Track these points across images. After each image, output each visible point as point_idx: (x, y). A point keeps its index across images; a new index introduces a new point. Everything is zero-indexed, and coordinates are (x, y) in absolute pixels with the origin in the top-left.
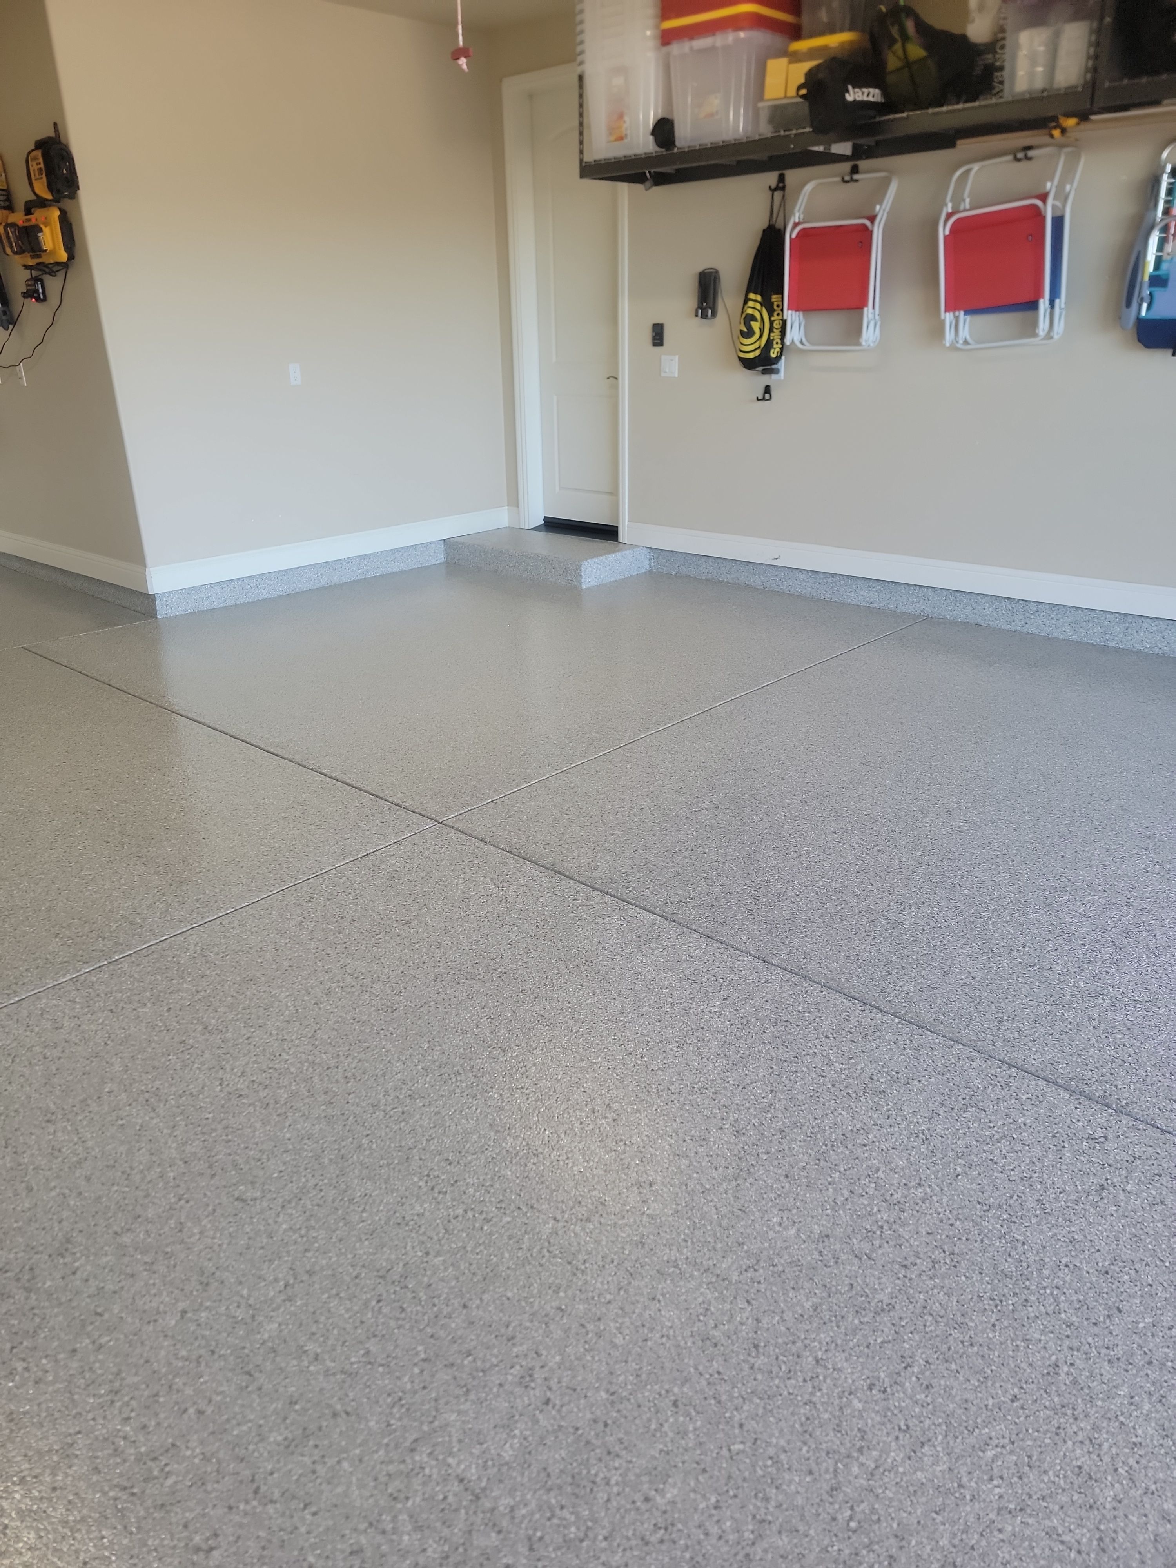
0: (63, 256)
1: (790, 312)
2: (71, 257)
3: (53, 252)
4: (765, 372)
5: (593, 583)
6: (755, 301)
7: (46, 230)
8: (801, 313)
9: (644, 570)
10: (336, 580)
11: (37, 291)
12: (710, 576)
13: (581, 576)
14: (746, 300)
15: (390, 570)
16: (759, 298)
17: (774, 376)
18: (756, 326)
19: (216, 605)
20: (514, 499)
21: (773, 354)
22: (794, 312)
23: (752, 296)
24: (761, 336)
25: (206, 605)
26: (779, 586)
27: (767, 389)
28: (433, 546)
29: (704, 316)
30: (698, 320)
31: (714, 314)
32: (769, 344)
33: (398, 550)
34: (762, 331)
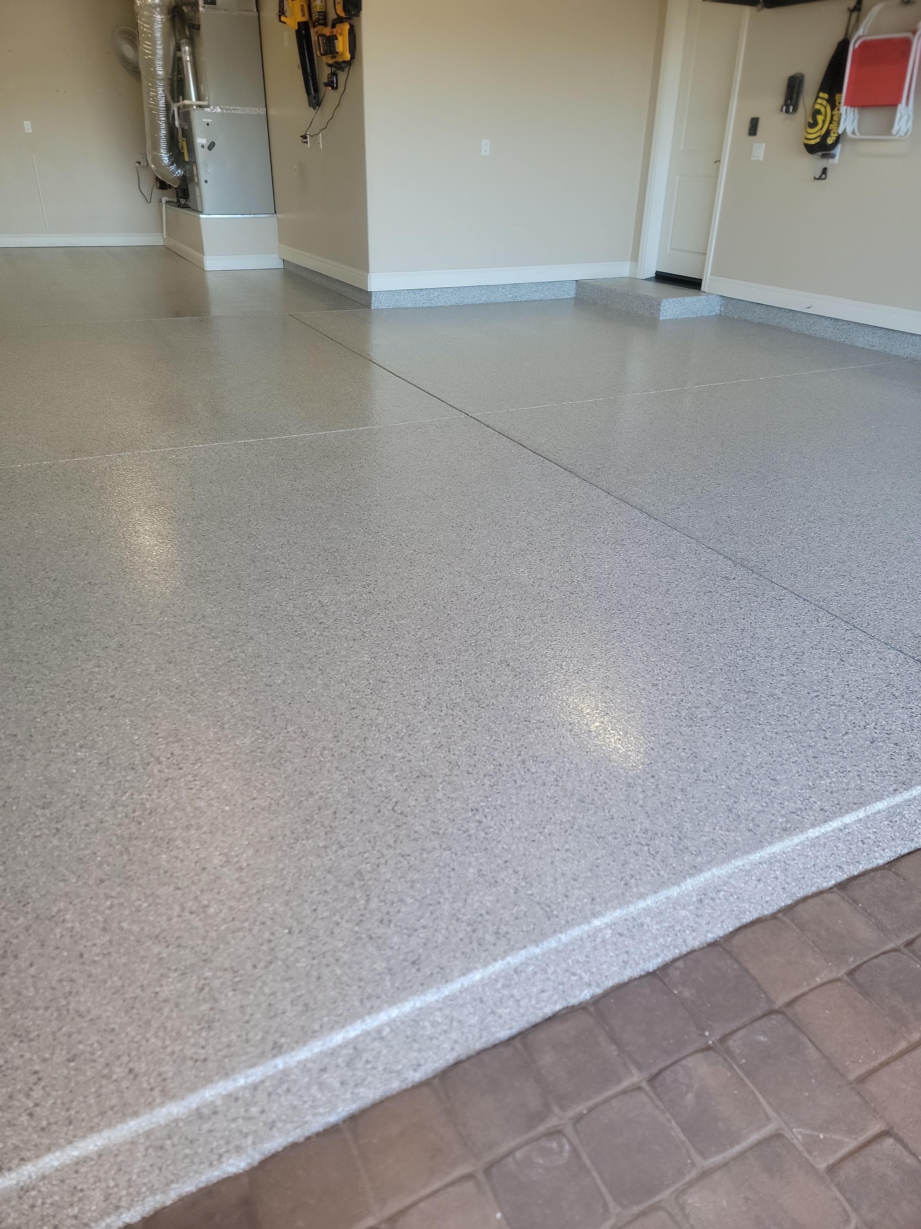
0: (348, 57)
1: (845, 107)
2: (353, 57)
3: (342, 54)
4: (823, 156)
5: (669, 317)
6: (823, 98)
7: (340, 38)
8: (856, 110)
9: (714, 314)
10: (492, 300)
11: (333, 82)
12: (760, 321)
13: (660, 310)
14: (818, 97)
15: (533, 298)
16: (826, 96)
17: (831, 161)
18: (820, 118)
19: (409, 305)
20: (635, 257)
21: (830, 141)
22: (849, 108)
23: (822, 95)
24: (822, 128)
25: (403, 304)
26: (808, 330)
27: (825, 171)
28: (568, 284)
29: (787, 111)
30: (783, 115)
31: (795, 110)
32: (828, 133)
33: (541, 284)
34: (824, 122)
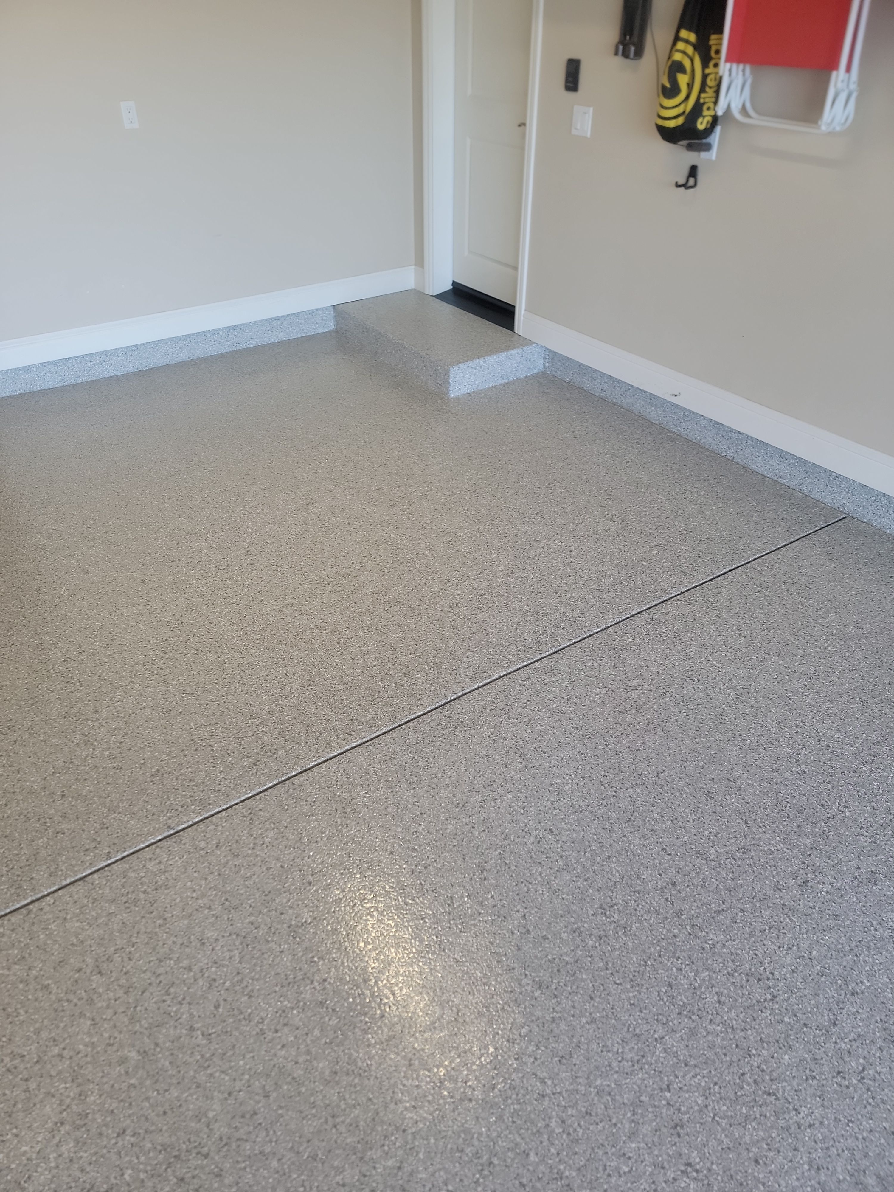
1: (728, 65)
4: (690, 147)
5: (464, 390)
6: (687, 41)
8: (748, 68)
9: (535, 371)
12: (603, 394)
13: (449, 383)
14: (677, 38)
15: (267, 341)
16: (692, 37)
17: (704, 155)
18: (683, 80)
20: (420, 261)
21: (701, 124)
22: (734, 66)
23: (684, 34)
24: (687, 97)
26: (676, 425)
27: (693, 171)
28: (320, 312)
29: (626, 55)
30: (619, 60)
31: (639, 54)
32: (697, 110)
33: (277, 319)
34: (690, 86)
